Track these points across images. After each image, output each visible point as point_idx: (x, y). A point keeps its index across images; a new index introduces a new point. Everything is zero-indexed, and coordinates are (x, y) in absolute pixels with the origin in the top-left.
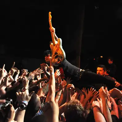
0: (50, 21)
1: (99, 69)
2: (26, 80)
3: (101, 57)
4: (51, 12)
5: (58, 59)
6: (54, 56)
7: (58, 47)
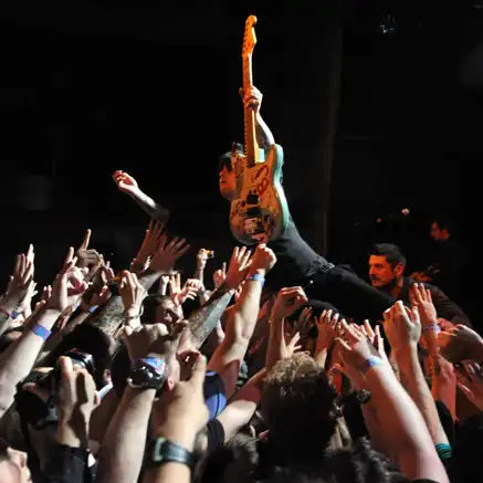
0: (248, 54)
2: (134, 286)
3: (406, 211)
4: (255, 19)
5: (259, 224)
6: (243, 204)
7: (264, 179)
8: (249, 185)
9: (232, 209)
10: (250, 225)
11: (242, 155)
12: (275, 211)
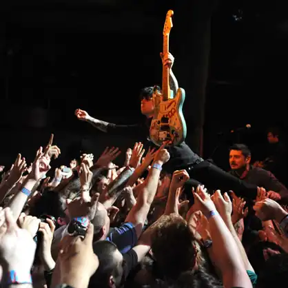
0: (167, 34)
1: (233, 152)
2: (86, 172)
4: (173, 12)
5: (168, 135)
6: (159, 122)
7: (173, 109)
8: (163, 111)
9: (152, 125)
10: (163, 135)
11: (159, 93)
12: (178, 128)
